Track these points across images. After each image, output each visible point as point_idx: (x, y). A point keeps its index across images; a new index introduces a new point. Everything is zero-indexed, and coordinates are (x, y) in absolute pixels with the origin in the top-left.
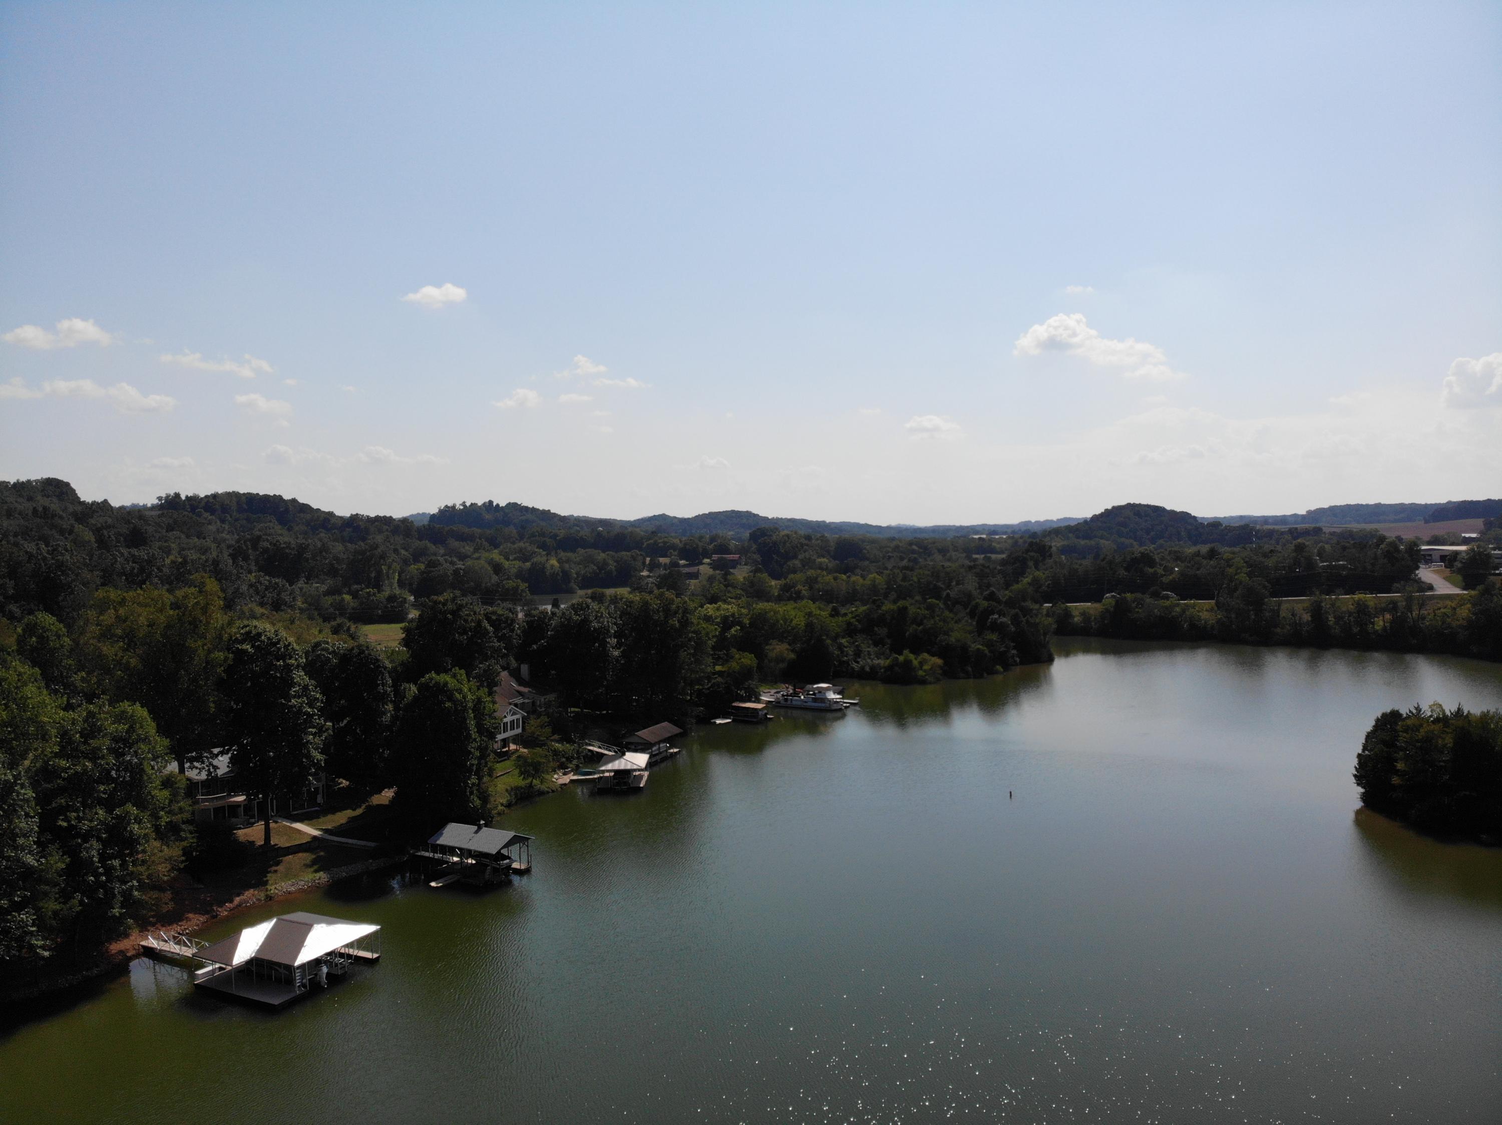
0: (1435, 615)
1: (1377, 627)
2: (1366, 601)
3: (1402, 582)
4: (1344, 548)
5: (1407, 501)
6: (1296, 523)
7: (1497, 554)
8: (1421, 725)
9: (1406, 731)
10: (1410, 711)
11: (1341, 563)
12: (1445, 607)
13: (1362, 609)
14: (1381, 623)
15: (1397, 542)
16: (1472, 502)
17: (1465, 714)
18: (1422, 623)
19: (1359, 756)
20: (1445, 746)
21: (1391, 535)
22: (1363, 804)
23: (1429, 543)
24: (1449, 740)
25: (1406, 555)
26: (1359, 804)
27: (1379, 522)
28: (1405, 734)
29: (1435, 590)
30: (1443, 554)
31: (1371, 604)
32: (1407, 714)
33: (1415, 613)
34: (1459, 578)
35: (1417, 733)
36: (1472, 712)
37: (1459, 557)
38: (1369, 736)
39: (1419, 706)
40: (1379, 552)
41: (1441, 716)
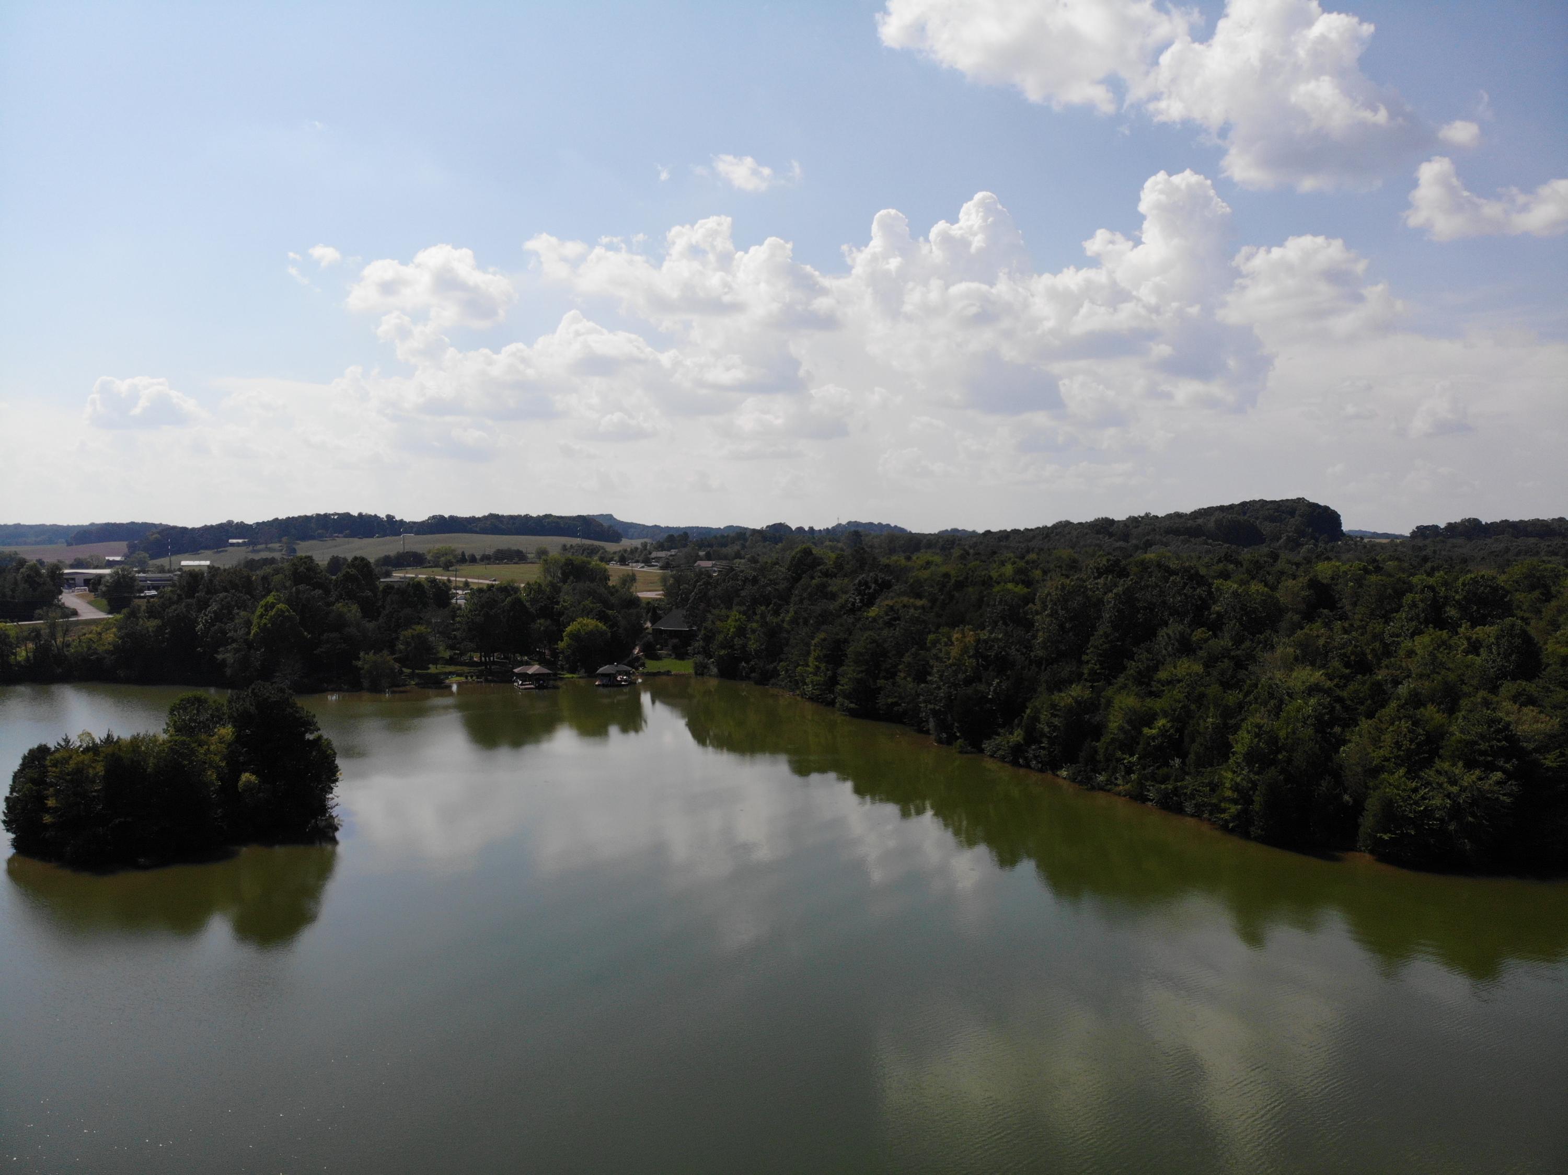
0: (80, 642)
1: (19, 658)
2: (6, 630)
3: (45, 608)
5: (48, 522)
7: (141, 577)
8: (71, 757)
9: (55, 765)
10: (58, 744)
12: (91, 633)
13: (2, 639)
14: (24, 653)
15: (39, 566)
16: (115, 525)
17: (115, 740)
18: (67, 651)
19: (7, 799)
20: (96, 775)
21: (32, 559)
22: (15, 851)
23: (72, 567)
24: (100, 769)
25: (48, 579)
26: (10, 852)
27: (17, 544)
28: (54, 769)
29: (80, 616)
30: (87, 578)
31: (12, 633)
32: (55, 747)
33: (59, 640)
34: (104, 602)
35: (66, 766)
36: (122, 737)
37: (103, 580)
38: (16, 776)
39: (67, 737)
40: (19, 577)
41: (91, 745)
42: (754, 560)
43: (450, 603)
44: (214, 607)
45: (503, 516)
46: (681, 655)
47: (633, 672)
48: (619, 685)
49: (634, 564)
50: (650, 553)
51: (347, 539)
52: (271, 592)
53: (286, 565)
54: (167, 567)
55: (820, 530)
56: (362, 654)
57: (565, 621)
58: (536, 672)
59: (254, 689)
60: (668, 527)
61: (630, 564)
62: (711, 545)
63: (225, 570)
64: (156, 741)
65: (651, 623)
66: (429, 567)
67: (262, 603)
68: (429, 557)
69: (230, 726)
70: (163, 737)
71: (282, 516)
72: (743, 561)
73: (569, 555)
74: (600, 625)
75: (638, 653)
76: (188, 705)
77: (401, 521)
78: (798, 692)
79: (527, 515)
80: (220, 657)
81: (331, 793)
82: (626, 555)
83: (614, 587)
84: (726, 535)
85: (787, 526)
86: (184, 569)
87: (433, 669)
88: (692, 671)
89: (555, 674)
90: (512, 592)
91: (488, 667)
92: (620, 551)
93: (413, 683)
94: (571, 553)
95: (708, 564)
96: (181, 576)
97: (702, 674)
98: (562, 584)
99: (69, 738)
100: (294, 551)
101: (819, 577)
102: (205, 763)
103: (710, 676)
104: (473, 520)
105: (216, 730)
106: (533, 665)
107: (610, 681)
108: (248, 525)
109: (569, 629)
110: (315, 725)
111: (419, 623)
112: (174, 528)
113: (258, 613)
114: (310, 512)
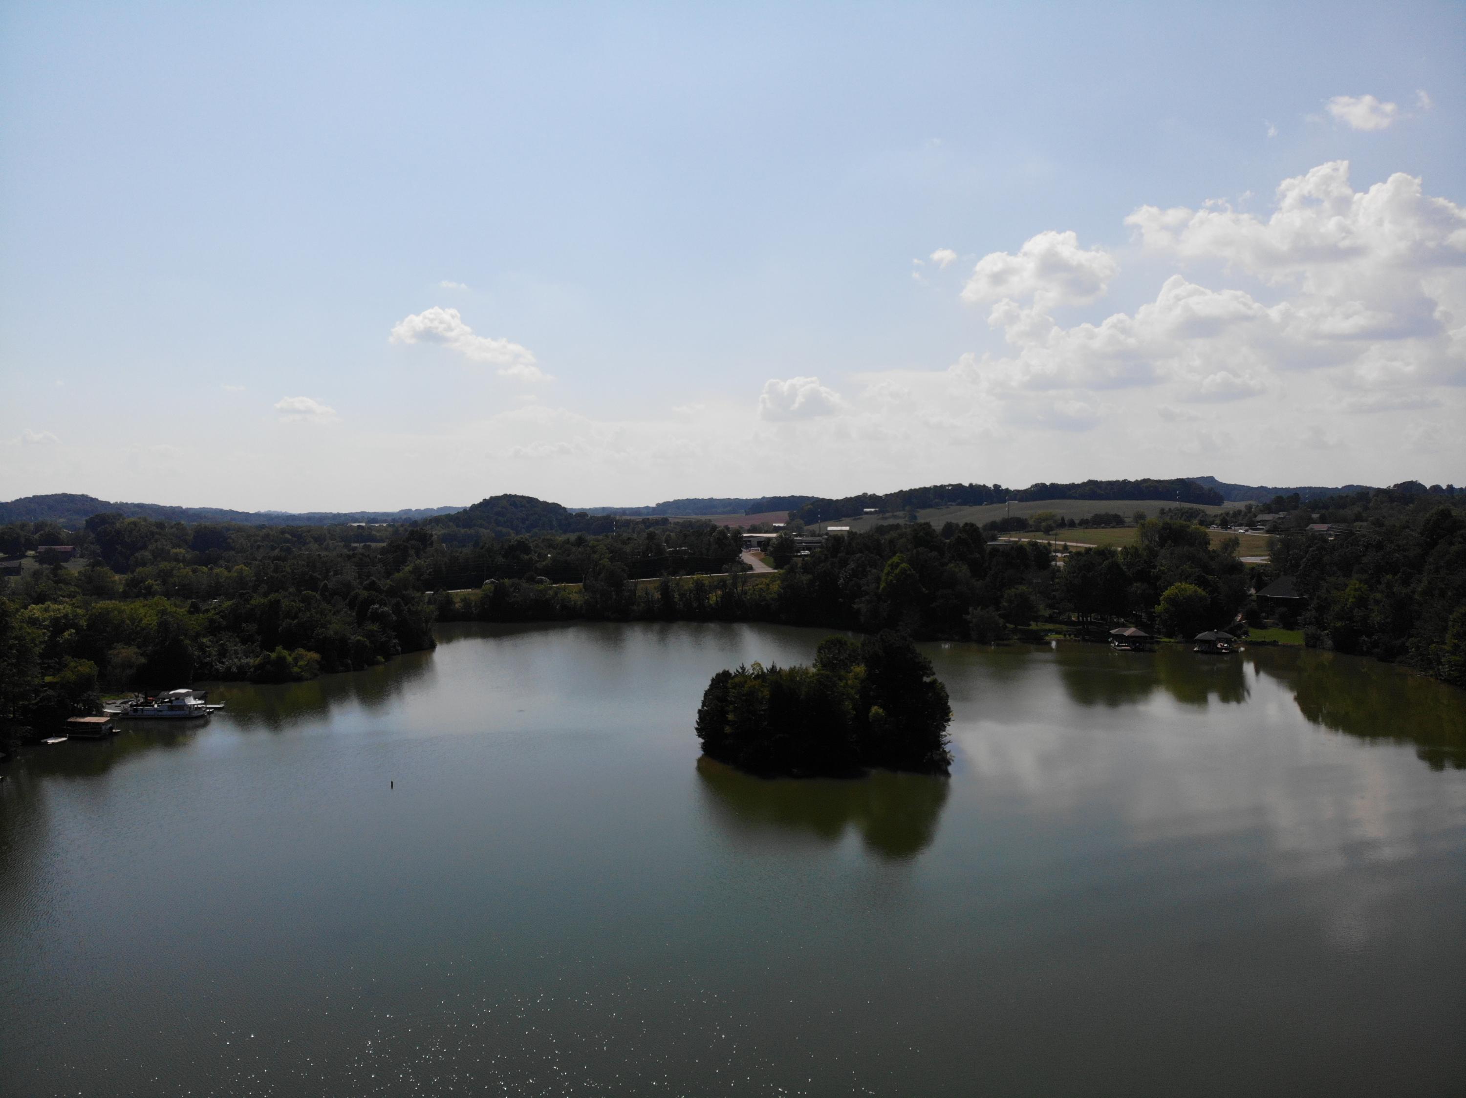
0: (754, 590)
1: (711, 602)
2: (702, 580)
3: (730, 564)
4: (685, 536)
5: (733, 496)
6: (648, 514)
7: (799, 540)
8: (746, 682)
9: (734, 687)
10: (737, 671)
11: (683, 548)
12: (761, 584)
13: (699, 586)
14: (714, 598)
15: (726, 531)
16: (780, 498)
17: (777, 670)
18: (745, 597)
19: (700, 711)
20: (763, 697)
21: (721, 525)
22: (703, 753)
23: (749, 531)
24: (766, 693)
25: (732, 541)
26: (699, 753)
27: (713, 514)
28: (734, 690)
29: (754, 570)
30: (760, 540)
31: (707, 583)
32: (735, 673)
33: (739, 589)
34: (772, 559)
35: (743, 689)
36: (782, 668)
37: (771, 542)
38: (707, 694)
39: (743, 666)
40: (712, 540)
41: (760, 673)
42: (1378, 523)
43: (1050, 565)
44: (852, 565)
45: (1101, 482)
46: (1289, 624)
47: (1235, 640)
48: (1219, 652)
49: (1237, 528)
50: (1256, 516)
51: (958, 507)
52: (896, 553)
53: (908, 530)
54: (817, 532)
55: (1461, 489)
56: (971, 609)
57: (1162, 585)
58: (1133, 635)
59: (882, 636)
60: (1276, 488)
61: (1233, 528)
62: (1326, 507)
63: (861, 534)
64: (807, 673)
65: (1256, 590)
66: (1031, 531)
67: (889, 562)
68: (1031, 522)
69: (863, 665)
70: (813, 670)
71: (906, 488)
72: (1365, 524)
73: (1167, 519)
74: (1200, 590)
75: (1240, 621)
76: (832, 646)
77: (1007, 490)
78: (1431, 672)
79: (1125, 480)
80: (855, 606)
81: (944, 731)
82: (1228, 519)
83: (1214, 551)
84: (1344, 495)
85: (1420, 484)
86: (830, 533)
87: (1034, 626)
88: (1303, 643)
89: (1152, 638)
90: (1109, 556)
91: (1086, 627)
92: (1222, 514)
93: (1016, 637)
94: (1169, 517)
95: (1323, 527)
96: (827, 539)
97: (1314, 646)
98: (1159, 548)
99: (745, 667)
100: (915, 518)
101: (1460, 543)
102: (844, 694)
103: (1324, 648)
104: (1072, 487)
105: (852, 668)
106: (1130, 627)
107: (1210, 648)
108: (878, 496)
109: (1166, 593)
110: (931, 670)
111: (1021, 583)
112: (823, 500)
113: (886, 571)
114: (928, 485)
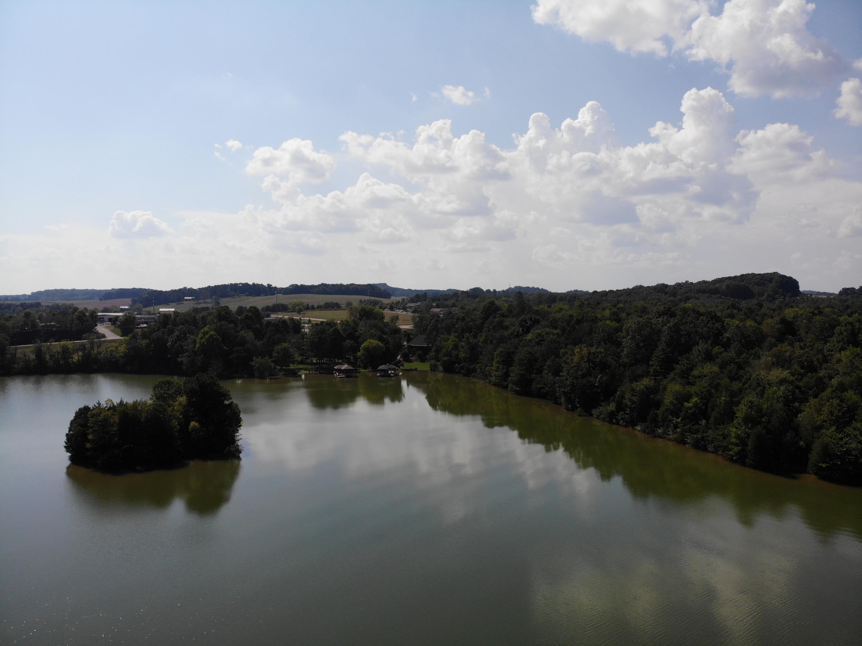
0: (106, 351)
1: (74, 360)
2: (68, 345)
3: (88, 333)
4: (54, 315)
5: (90, 288)
6: (25, 299)
7: (139, 317)
8: (101, 413)
9: (93, 417)
10: (95, 406)
11: (52, 323)
12: (112, 347)
13: (65, 350)
14: (77, 358)
15: (85, 311)
16: (125, 289)
17: (124, 404)
18: (100, 356)
19: (67, 435)
20: (114, 422)
21: (81, 307)
22: (71, 462)
23: (102, 312)
24: (116, 419)
25: (90, 318)
27: (74, 300)
28: (92, 419)
29: (106, 338)
30: (110, 317)
31: (70, 347)
32: (93, 407)
33: (96, 351)
34: (119, 330)
36: (128, 402)
37: (119, 319)
38: (72, 423)
39: (99, 402)
40: (74, 317)
41: (112, 406)
42: (462, 308)
43: (301, 331)
44: (177, 333)
45: (328, 285)
46: (423, 360)
47: (397, 369)
48: (389, 376)
49: (398, 310)
50: (406, 304)
51: (246, 297)
52: (207, 325)
53: (214, 311)
54: (152, 312)
55: (499, 291)
56: (254, 358)
57: (361, 341)
58: (346, 369)
59: (197, 377)
60: (416, 290)
61: (396, 310)
62: (439, 300)
63: (182, 313)
64: (146, 404)
65: (407, 342)
66: (290, 312)
67: (202, 331)
68: (290, 307)
69: (185, 396)
70: (150, 402)
71: (212, 285)
72: (457, 308)
73: (363, 306)
74: (380, 343)
75: (400, 359)
76: (163, 385)
77: (275, 287)
78: (487, 381)
79: (341, 284)
80: (179, 360)
81: (238, 433)
82: (393, 305)
83: (387, 323)
84: (447, 294)
85: (481, 289)
86: (161, 313)
87: (292, 367)
88: (429, 369)
89: (356, 370)
90: (333, 325)
91: (321, 365)
92: (390, 303)
93: (281, 374)
94: (364, 305)
95: (438, 310)
96: (159, 317)
97: (434, 370)
98: (359, 321)
99: (100, 402)
100: (219, 303)
101: (499, 317)
102: (172, 416)
103: (439, 371)
104: (313, 287)
105: (177, 399)
106: (344, 365)
107: (385, 374)
108: (194, 289)
109: (363, 345)
110: (229, 396)
111: (284, 342)
112: (156, 291)
113: (200, 336)
114: (227, 282)
